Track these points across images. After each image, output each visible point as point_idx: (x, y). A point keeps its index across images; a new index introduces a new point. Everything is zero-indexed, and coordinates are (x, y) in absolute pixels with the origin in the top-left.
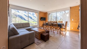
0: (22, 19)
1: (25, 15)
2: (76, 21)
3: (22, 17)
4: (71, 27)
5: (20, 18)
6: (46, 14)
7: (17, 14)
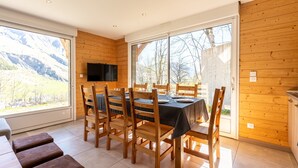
0: (43, 74)
1: (53, 56)
2: (270, 82)
3: (42, 66)
4: (243, 119)
5: (35, 67)
6: (118, 45)
7: (20, 54)
